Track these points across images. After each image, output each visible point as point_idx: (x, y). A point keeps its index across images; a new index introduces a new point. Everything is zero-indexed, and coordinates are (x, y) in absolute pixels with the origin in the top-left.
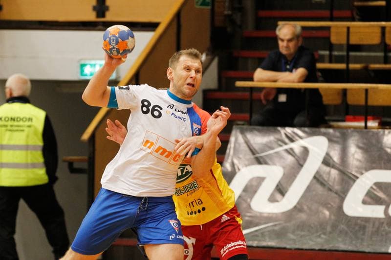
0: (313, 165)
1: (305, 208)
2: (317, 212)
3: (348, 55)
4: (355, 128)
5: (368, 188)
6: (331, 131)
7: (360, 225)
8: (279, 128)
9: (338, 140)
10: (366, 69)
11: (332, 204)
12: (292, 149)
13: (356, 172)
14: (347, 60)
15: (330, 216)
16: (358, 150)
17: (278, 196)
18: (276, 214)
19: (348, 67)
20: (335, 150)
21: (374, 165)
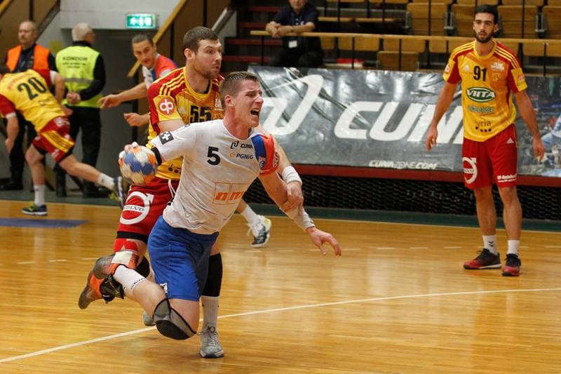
0: (312, 97)
1: (305, 131)
2: (314, 135)
3: (339, 11)
4: (344, 68)
5: (354, 115)
6: (326, 70)
7: (348, 145)
8: (285, 68)
9: (331, 77)
10: (353, 21)
11: (325, 127)
12: (294, 85)
13: (345, 103)
14: (338, 15)
15: (324, 137)
16: (346, 86)
17: (284, 122)
18: (282, 136)
19: (339, 20)
20: (328, 85)
21: (359, 98)
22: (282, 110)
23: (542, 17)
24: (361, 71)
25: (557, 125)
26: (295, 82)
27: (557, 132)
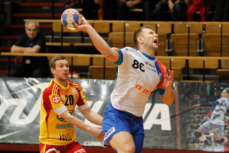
3: (62, 39)
10: (72, 46)
12: (32, 90)
14: (61, 41)
17: (24, 116)
18: (23, 125)
19: (62, 44)
22: (23, 108)
23: (202, 41)
24: (77, 80)
25: (213, 116)
26: (32, 88)
27: (213, 120)
